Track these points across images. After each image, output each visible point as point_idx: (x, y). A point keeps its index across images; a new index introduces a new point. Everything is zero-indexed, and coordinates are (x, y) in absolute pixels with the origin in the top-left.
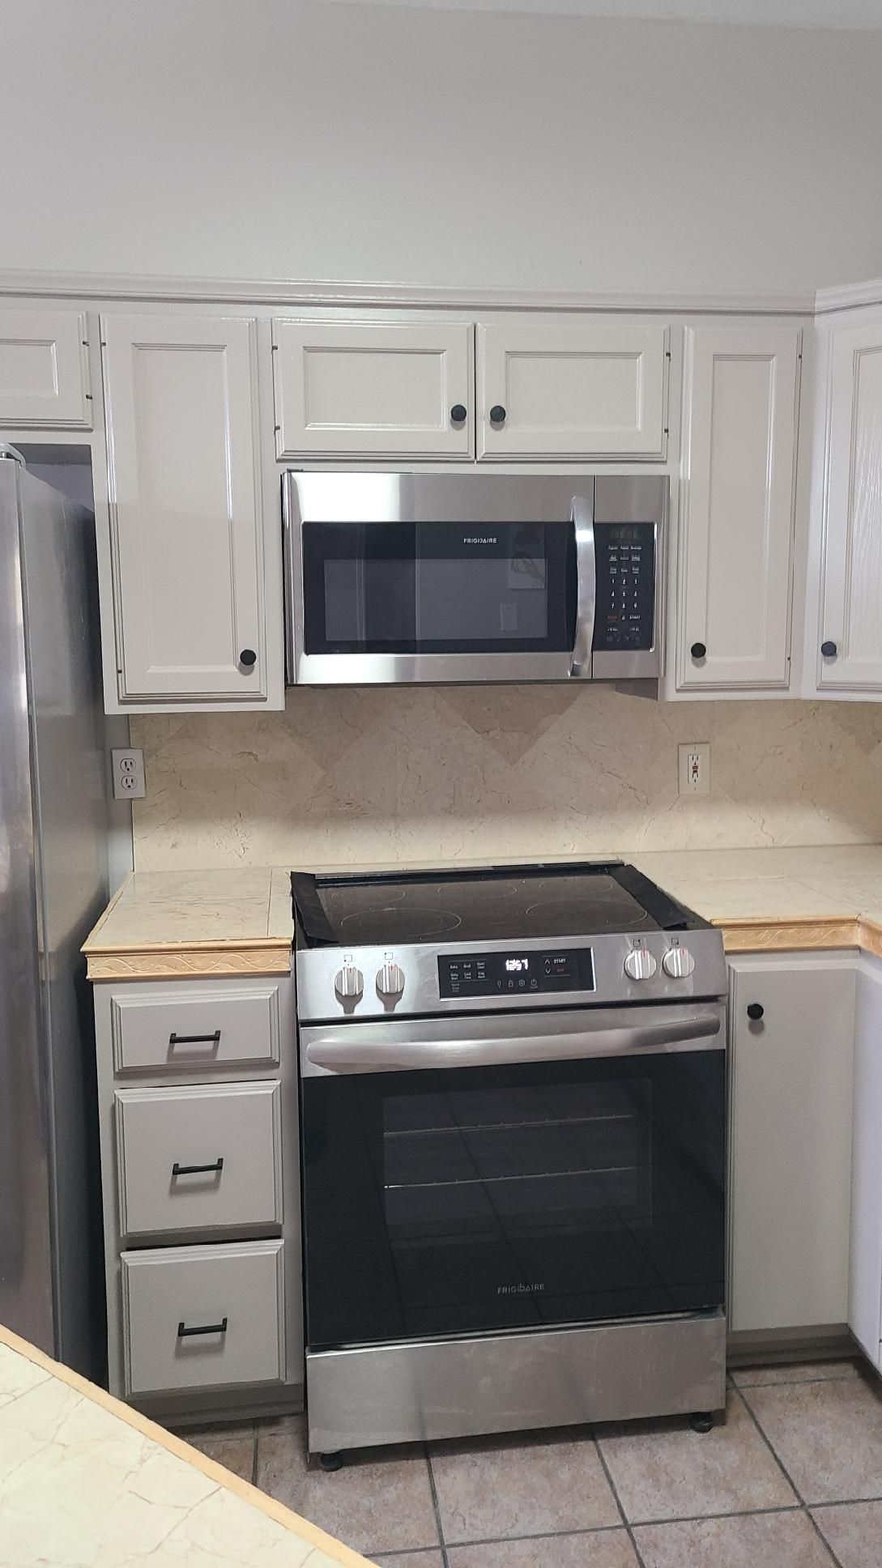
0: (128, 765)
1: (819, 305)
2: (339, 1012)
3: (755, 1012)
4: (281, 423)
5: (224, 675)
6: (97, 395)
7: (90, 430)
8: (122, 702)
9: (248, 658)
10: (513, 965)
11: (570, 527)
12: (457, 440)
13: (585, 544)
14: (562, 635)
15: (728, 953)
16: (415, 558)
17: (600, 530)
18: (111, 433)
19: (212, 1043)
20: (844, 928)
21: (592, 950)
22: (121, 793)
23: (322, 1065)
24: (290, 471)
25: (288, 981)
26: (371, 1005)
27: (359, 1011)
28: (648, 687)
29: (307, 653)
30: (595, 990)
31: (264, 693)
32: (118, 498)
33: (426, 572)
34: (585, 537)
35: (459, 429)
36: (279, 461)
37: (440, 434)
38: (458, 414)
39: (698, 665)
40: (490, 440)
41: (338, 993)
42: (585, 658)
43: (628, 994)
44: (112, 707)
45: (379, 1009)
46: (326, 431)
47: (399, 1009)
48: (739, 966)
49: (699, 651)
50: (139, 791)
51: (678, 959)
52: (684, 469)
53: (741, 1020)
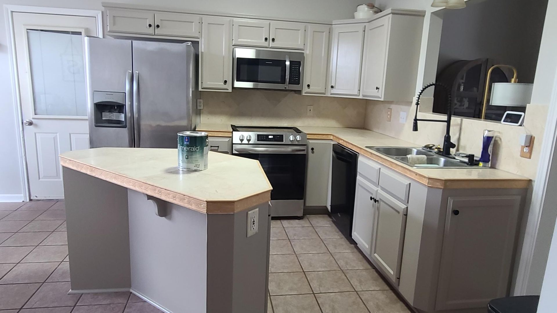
0: (200, 102)
1: (333, 23)
2: (240, 142)
3: (312, 149)
4: (234, 39)
5: (221, 85)
6: (201, 32)
7: (199, 38)
8: (202, 89)
9: (226, 82)
10: (270, 137)
11: (285, 61)
12: (266, 44)
13: (288, 65)
14: (283, 81)
15: (308, 139)
16: (259, 65)
17: (291, 62)
18: (203, 40)
19: (217, 147)
20: (329, 136)
21: (284, 136)
22: (199, 108)
23: (237, 151)
24: (235, 48)
25: (231, 138)
26: (245, 141)
27: (243, 142)
28: (299, 92)
29: (237, 81)
30: (284, 142)
31: (228, 89)
32: (204, 51)
33: (261, 68)
34: (288, 63)
35: (266, 41)
36: (233, 46)
37: (262, 42)
38: (266, 39)
39: (309, 88)
40: (272, 44)
41: (240, 139)
42: (287, 86)
43: (290, 143)
44: (200, 89)
45: (247, 142)
46: (242, 41)
47: (250, 142)
48: (311, 141)
49: (309, 86)
50: (202, 108)
51: (298, 138)
52: (307, 52)
53: (310, 151)
